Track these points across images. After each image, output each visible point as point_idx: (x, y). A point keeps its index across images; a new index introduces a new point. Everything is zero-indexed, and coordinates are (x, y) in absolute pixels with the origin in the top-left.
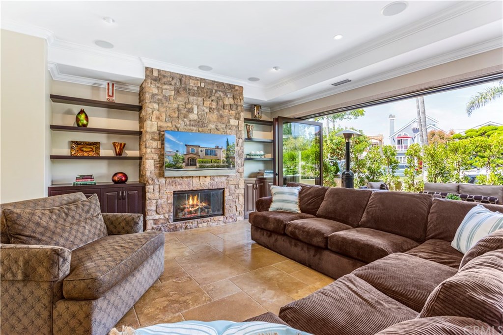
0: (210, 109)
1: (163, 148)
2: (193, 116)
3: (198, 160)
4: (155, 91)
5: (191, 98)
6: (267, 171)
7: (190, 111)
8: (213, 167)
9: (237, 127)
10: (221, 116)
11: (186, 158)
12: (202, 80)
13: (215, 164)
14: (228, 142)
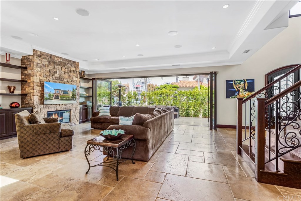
0: (65, 72)
1: (43, 90)
2: (57, 75)
3: (60, 96)
4: (39, 62)
5: (56, 66)
6: (88, 102)
7: (55, 72)
8: (66, 99)
9: (77, 81)
10: (70, 76)
11: (54, 95)
12: (61, 58)
13: (68, 98)
14: (73, 88)
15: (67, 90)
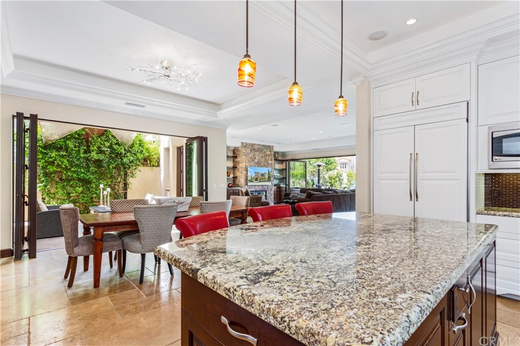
0: (262, 157)
1: (247, 174)
2: (256, 160)
3: (258, 178)
4: (244, 151)
5: (256, 153)
6: (282, 184)
7: (255, 158)
9: (271, 164)
10: (266, 160)
11: (255, 177)
12: (259, 145)
13: (264, 180)
14: (269, 171)
15: (264, 173)
